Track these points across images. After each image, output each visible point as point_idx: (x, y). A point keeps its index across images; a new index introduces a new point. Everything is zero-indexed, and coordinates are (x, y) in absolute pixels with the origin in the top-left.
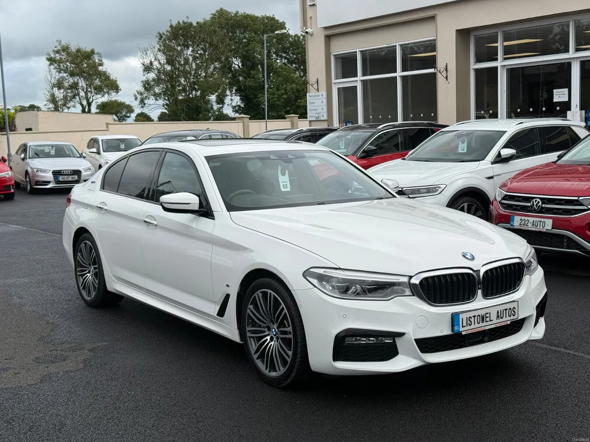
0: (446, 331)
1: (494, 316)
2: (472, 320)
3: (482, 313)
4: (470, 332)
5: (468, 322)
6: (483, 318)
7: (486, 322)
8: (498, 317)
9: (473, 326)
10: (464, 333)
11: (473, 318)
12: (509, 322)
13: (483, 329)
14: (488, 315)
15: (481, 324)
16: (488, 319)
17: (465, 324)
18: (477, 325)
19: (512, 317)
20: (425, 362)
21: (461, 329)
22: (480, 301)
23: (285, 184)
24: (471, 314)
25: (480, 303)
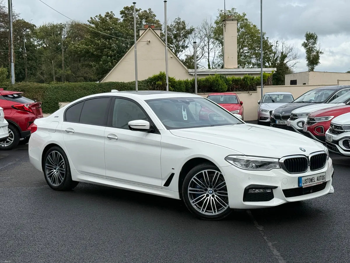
0: (296, 186)
1: (316, 180)
2: (307, 181)
3: (311, 177)
4: (306, 187)
5: (306, 182)
6: (311, 180)
7: (313, 182)
8: (317, 180)
9: (307, 184)
10: (303, 187)
11: (307, 180)
12: (322, 183)
13: (311, 185)
14: (313, 179)
15: (311, 183)
16: (313, 181)
17: (304, 183)
18: (309, 184)
19: (323, 180)
20: (287, 201)
21: (303, 185)
22: (309, 172)
23: (185, 116)
24: (306, 178)
25: (309, 173)
